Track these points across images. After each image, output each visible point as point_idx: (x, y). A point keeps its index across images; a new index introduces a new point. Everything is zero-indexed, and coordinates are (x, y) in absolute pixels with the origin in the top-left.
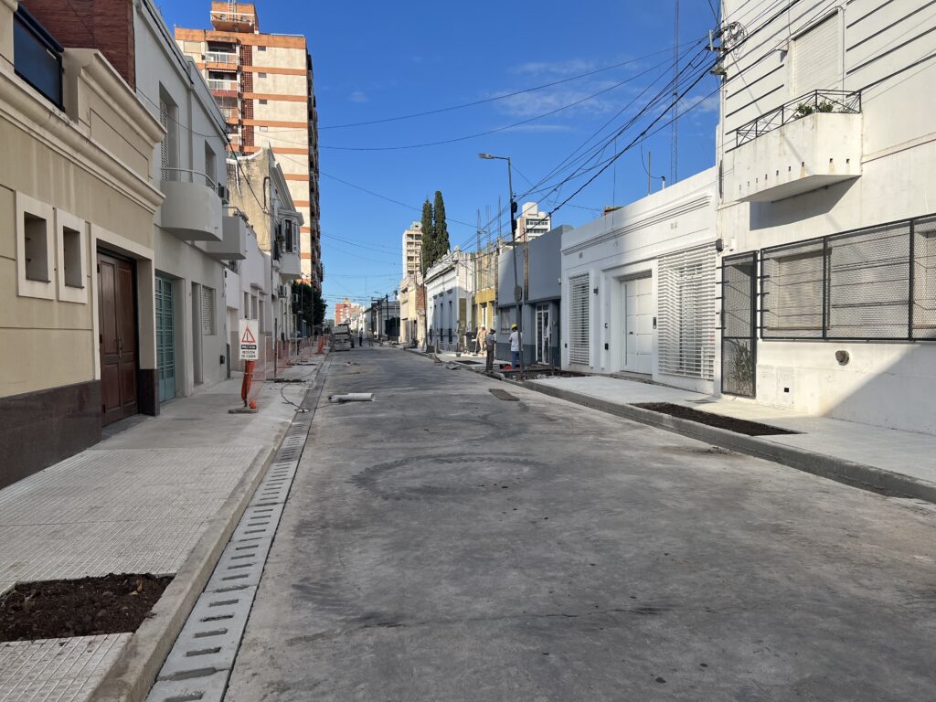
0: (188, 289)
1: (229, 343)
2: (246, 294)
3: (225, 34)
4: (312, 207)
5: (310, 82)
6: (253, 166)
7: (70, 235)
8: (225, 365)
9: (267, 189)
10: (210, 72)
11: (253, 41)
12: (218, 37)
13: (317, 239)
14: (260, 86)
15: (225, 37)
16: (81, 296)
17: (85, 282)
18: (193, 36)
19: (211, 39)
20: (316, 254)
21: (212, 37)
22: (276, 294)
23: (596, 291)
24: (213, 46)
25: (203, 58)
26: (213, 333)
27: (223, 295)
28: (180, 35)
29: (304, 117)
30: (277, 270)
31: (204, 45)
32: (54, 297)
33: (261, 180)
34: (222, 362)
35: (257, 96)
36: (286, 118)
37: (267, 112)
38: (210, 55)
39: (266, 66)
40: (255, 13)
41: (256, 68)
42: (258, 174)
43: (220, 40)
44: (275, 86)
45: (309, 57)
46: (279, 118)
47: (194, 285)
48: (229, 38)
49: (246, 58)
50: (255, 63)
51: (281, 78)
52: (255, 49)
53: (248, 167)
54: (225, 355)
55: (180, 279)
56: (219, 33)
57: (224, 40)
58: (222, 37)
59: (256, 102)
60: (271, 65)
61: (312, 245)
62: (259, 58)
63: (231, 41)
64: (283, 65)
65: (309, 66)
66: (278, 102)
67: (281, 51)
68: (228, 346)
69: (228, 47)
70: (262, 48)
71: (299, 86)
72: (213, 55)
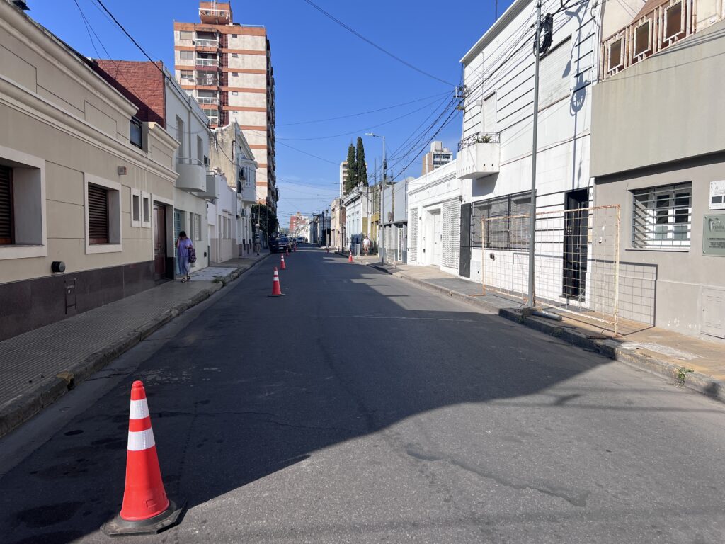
0: (188, 216)
1: (210, 245)
2: (219, 216)
3: (209, 26)
4: (268, 150)
5: (268, 59)
6: (225, 133)
7: (146, 200)
8: (207, 258)
9: (234, 148)
10: (198, 53)
11: (228, 31)
12: (204, 28)
13: (272, 171)
14: (232, 63)
15: (209, 28)
16: (148, 225)
17: (150, 220)
18: (187, 28)
19: (199, 30)
20: (272, 182)
21: (200, 28)
22: (239, 214)
23: (420, 218)
24: (200, 34)
25: (194, 43)
26: (200, 240)
27: (206, 218)
28: (177, 27)
29: (263, 85)
30: (240, 199)
31: (194, 34)
32: (140, 226)
33: (230, 142)
34: (205, 256)
35: (231, 70)
36: (251, 86)
37: (237, 81)
38: (198, 41)
39: (237, 49)
40: (230, 10)
41: (230, 50)
42: (229, 138)
43: (205, 30)
44: (243, 63)
45: (267, 42)
46: (246, 86)
47: (191, 214)
48: (211, 29)
49: (223, 44)
50: (229, 47)
51: (248, 57)
52: (229, 36)
53: (222, 134)
54: (207, 252)
55: (184, 212)
56: (205, 26)
57: (208, 30)
58: (207, 28)
59: (230, 75)
60: (241, 48)
61: (268, 176)
62: (233, 43)
63: (213, 31)
64: (249, 48)
65: (268, 48)
66: (245, 74)
67: (248, 38)
68: (209, 247)
69: (211, 35)
70: (234, 36)
71: (261, 63)
72: (201, 41)
